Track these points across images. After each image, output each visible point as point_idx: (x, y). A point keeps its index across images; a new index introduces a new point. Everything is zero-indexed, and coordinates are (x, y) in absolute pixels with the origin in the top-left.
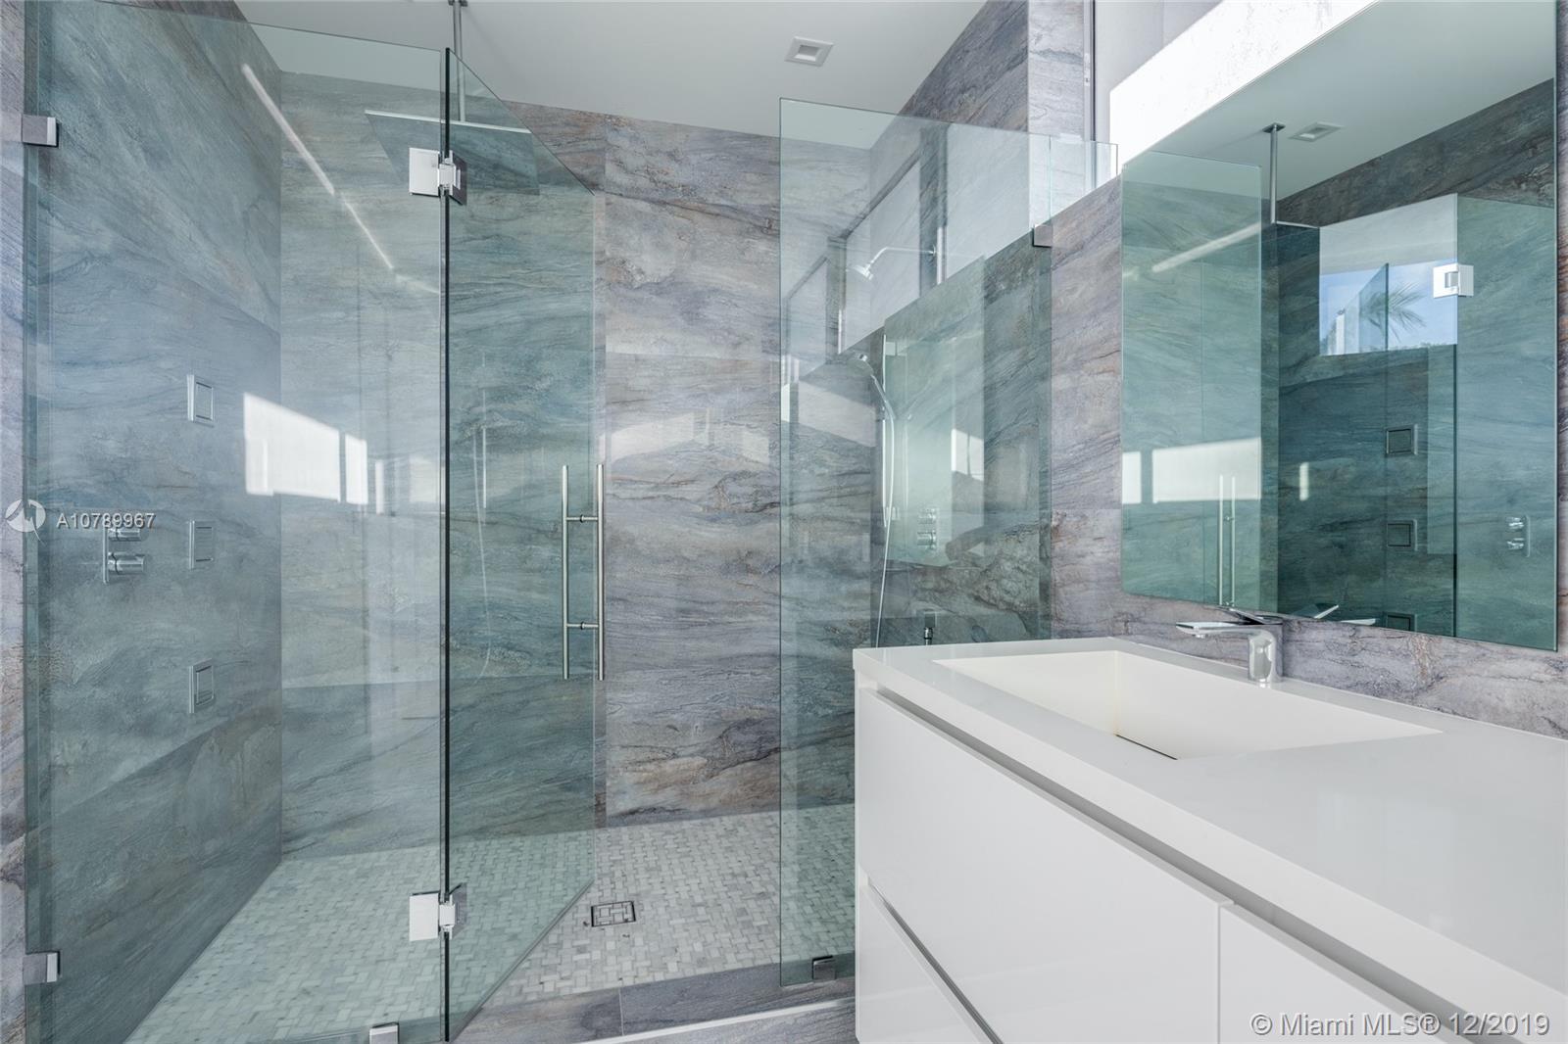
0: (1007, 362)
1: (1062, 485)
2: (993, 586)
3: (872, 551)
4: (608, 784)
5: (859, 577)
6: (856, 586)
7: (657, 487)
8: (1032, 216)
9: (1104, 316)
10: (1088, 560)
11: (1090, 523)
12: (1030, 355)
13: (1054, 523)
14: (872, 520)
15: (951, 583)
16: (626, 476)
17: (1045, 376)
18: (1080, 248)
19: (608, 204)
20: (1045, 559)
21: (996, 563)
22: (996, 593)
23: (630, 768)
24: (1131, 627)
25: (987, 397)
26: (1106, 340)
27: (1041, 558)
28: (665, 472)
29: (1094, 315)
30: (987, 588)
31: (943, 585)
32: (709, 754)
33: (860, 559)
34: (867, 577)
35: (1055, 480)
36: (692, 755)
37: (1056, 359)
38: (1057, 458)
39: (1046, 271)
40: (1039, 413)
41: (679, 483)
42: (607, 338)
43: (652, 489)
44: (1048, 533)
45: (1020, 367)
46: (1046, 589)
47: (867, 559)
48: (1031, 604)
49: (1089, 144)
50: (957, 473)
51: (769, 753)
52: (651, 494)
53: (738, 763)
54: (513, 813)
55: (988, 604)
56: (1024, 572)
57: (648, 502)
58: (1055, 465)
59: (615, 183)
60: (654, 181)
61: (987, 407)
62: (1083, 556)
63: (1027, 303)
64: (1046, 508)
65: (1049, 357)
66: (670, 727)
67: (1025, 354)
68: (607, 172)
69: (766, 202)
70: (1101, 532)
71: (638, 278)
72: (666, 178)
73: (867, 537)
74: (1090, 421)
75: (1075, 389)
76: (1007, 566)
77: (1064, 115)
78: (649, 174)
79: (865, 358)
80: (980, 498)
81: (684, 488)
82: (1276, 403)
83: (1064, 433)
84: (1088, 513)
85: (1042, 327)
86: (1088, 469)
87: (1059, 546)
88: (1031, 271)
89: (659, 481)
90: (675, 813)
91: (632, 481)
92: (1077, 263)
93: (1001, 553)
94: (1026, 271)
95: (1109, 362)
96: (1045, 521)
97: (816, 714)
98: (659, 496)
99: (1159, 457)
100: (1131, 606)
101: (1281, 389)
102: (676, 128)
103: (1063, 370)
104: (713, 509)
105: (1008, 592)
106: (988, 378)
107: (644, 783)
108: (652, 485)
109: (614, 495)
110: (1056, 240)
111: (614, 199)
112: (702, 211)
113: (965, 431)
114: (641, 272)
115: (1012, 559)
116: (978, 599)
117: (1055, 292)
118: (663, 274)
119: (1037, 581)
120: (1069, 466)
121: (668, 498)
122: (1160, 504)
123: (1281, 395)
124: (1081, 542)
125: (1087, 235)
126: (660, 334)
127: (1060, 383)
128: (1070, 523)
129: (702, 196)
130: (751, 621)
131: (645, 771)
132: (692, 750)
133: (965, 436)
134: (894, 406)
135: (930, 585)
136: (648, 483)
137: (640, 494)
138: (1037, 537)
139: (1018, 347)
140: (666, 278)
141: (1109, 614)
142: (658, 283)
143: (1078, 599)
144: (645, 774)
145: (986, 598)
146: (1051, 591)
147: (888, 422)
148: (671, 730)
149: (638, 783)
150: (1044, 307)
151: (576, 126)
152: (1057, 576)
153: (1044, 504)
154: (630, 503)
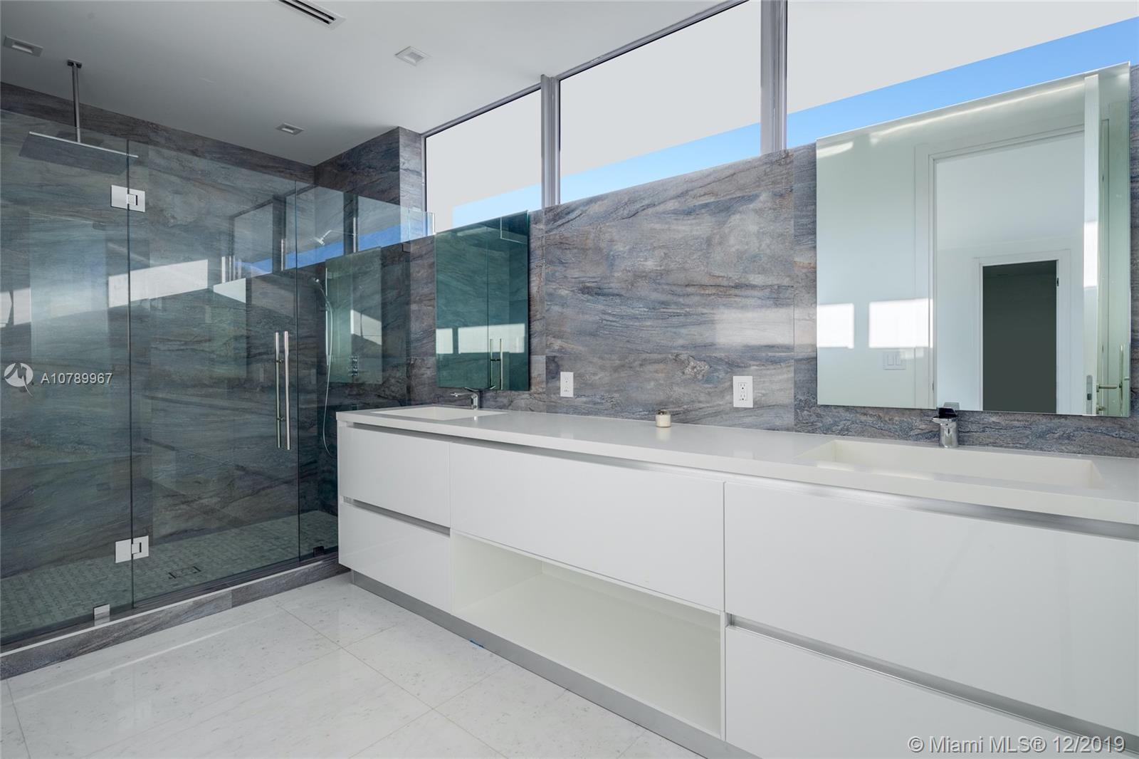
0: (392, 294)
1: (415, 348)
2: (386, 390)
3: (317, 379)
4: (154, 519)
5: (309, 392)
6: (309, 397)
7: (186, 343)
8: (402, 237)
9: (430, 285)
10: (425, 376)
11: (426, 362)
12: (402, 294)
13: (412, 362)
14: (318, 362)
15: (366, 390)
16: (165, 337)
17: (408, 303)
18: (421, 257)
19: (150, 175)
20: (409, 377)
21: (388, 379)
22: (388, 392)
23: (169, 509)
24: (440, 399)
25: (383, 308)
26: (431, 294)
27: (407, 377)
28: (192, 335)
29: (426, 284)
30: (384, 391)
31: (361, 392)
32: (222, 495)
33: (310, 383)
34: (315, 392)
35: (413, 345)
36: (211, 497)
37: (412, 298)
38: (413, 336)
39: (408, 261)
40: (406, 317)
41: (201, 341)
42: (151, 254)
43: (183, 345)
44: (410, 366)
45: (397, 298)
46: (409, 389)
47: (314, 382)
48: (404, 395)
49: (424, 212)
50: (354, 335)
51: (259, 491)
52: (182, 347)
53: (241, 498)
54: (84, 546)
55: (384, 398)
56: (401, 383)
57: (181, 352)
58: (412, 339)
59: (155, 163)
60: (183, 166)
61: (383, 312)
62: (423, 375)
63: (400, 272)
64: (409, 356)
65: (409, 295)
66: (197, 482)
67: (400, 292)
68: (150, 157)
69: (253, 186)
70: (429, 366)
71: (172, 221)
72: (191, 165)
73: (314, 371)
74: (425, 323)
75: (419, 310)
76: (393, 381)
77: (415, 196)
78: (179, 161)
79: (318, 280)
80: (380, 351)
81: (204, 344)
82: (508, 308)
83: (416, 327)
84: (425, 358)
85: (406, 283)
86: (424, 342)
87: (414, 371)
88: (402, 259)
89: (187, 340)
90: (201, 531)
91: (169, 340)
92: (419, 262)
93: (390, 375)
94: (399, 258)
95: (432, 303)
96: (409, 362)
97: (287, 467)
98: (187, 349)
99: (461, 331)
100: (439, 392)
101: (510, 302)
102: (197, 137)
103: (415, 302)
104: (223, 356)
105: (393, 392)
106: (383, 299)
107: (178, 517)
108: (182, 342)
109: (156, 348)
110: (412, 249)
111: (154, 172)
112: (213, 187)
113: (359, 312)
114: (173, 217)
115: (395, 377)
116: (379, 396)
117: (412, 271)
118: (189, 220)
119: (405, 386)
120: (418, 340)
121: (193, 350)
122: (462, 354)
123: (510, 304)
124: (423, 369)
125: (424, 253)
126: (187, 256)
127: (414, 307)
128: (419, 362)
129: (214, 178)
130: (247, 419)
131: (180, 509)
132: (211, 494)
133: (359, 314)
134: (332, 304)
135: (355, 393)
136: (180, 341)
137: (176, 347)
138: (405, 368)
139: (397, 289)
140: (190, 222)
141: (432, 396)
142: (185, 225)
143: (422, 391)
144: (180, 511)
145: (383, 395)
146: (411, 390)
147: (329, 312)
148: (197, 484)
149: (175, 517)
150: (407, 275)
151: (128, 125)
152: (413, 383)
153: (408, 355)
154: (168, 353)
